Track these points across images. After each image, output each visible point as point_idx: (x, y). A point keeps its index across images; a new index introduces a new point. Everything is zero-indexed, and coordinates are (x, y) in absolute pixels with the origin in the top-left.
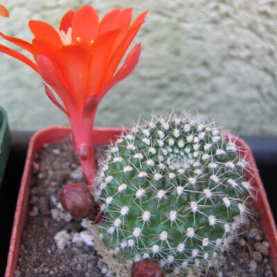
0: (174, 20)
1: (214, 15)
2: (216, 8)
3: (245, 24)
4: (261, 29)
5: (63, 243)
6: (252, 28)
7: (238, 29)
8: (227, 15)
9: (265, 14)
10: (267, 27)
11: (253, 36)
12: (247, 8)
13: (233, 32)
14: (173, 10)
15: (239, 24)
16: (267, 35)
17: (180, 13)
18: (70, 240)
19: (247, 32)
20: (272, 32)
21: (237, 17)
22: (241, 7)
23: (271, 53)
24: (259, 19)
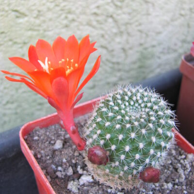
0: (41, 32)
1: (65, 22)
2: (66, 18)
3: (84, 23)
4: (94, 23)
5: (76, 188)
6: (89, 24)
7: (81, 27)
8: (73, 20)
9: (95, 14)
10: (98, 21)
11: (90, 29)
12: (84, 13)
13: (79, 29)
14: (39, 25)
15: (81, 24)
16: (98, 26)
17: (45, 26)
18: (79, 185)
19: (87, 27)
20: (101, 24)
21: (79, 20)
22: (81, 13)
23: (103, 36)
24: (92, 18)
